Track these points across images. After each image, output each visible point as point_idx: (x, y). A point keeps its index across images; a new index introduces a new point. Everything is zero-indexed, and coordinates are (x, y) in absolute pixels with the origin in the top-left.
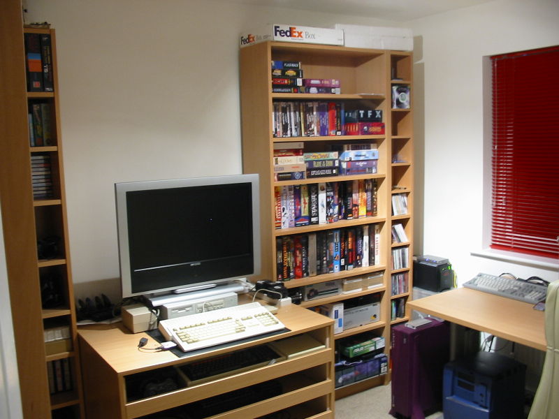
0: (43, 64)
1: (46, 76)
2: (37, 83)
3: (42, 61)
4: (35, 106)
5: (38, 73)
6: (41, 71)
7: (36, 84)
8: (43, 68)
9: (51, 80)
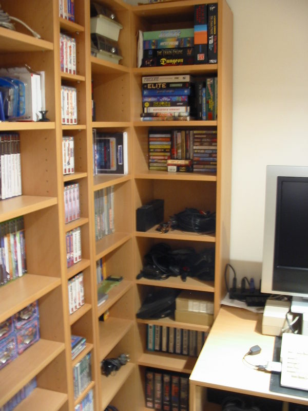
0: (209, 35)
1: (210, 48)
2: (201, 55)
3: (208, 32)
4: (208, 80)
5: (203, 45)
6: (206, 42)
7: (201, 57)
8: (208, 40)
9: (215, 52)
